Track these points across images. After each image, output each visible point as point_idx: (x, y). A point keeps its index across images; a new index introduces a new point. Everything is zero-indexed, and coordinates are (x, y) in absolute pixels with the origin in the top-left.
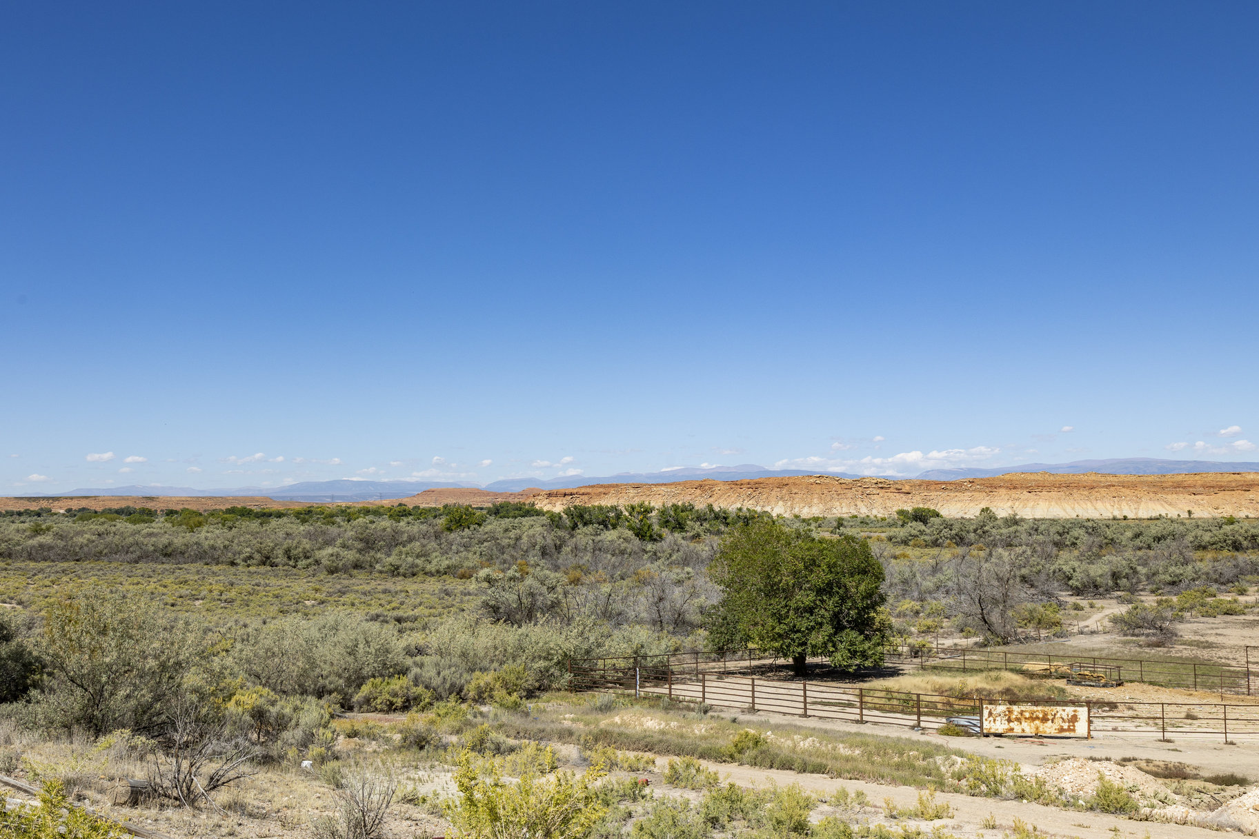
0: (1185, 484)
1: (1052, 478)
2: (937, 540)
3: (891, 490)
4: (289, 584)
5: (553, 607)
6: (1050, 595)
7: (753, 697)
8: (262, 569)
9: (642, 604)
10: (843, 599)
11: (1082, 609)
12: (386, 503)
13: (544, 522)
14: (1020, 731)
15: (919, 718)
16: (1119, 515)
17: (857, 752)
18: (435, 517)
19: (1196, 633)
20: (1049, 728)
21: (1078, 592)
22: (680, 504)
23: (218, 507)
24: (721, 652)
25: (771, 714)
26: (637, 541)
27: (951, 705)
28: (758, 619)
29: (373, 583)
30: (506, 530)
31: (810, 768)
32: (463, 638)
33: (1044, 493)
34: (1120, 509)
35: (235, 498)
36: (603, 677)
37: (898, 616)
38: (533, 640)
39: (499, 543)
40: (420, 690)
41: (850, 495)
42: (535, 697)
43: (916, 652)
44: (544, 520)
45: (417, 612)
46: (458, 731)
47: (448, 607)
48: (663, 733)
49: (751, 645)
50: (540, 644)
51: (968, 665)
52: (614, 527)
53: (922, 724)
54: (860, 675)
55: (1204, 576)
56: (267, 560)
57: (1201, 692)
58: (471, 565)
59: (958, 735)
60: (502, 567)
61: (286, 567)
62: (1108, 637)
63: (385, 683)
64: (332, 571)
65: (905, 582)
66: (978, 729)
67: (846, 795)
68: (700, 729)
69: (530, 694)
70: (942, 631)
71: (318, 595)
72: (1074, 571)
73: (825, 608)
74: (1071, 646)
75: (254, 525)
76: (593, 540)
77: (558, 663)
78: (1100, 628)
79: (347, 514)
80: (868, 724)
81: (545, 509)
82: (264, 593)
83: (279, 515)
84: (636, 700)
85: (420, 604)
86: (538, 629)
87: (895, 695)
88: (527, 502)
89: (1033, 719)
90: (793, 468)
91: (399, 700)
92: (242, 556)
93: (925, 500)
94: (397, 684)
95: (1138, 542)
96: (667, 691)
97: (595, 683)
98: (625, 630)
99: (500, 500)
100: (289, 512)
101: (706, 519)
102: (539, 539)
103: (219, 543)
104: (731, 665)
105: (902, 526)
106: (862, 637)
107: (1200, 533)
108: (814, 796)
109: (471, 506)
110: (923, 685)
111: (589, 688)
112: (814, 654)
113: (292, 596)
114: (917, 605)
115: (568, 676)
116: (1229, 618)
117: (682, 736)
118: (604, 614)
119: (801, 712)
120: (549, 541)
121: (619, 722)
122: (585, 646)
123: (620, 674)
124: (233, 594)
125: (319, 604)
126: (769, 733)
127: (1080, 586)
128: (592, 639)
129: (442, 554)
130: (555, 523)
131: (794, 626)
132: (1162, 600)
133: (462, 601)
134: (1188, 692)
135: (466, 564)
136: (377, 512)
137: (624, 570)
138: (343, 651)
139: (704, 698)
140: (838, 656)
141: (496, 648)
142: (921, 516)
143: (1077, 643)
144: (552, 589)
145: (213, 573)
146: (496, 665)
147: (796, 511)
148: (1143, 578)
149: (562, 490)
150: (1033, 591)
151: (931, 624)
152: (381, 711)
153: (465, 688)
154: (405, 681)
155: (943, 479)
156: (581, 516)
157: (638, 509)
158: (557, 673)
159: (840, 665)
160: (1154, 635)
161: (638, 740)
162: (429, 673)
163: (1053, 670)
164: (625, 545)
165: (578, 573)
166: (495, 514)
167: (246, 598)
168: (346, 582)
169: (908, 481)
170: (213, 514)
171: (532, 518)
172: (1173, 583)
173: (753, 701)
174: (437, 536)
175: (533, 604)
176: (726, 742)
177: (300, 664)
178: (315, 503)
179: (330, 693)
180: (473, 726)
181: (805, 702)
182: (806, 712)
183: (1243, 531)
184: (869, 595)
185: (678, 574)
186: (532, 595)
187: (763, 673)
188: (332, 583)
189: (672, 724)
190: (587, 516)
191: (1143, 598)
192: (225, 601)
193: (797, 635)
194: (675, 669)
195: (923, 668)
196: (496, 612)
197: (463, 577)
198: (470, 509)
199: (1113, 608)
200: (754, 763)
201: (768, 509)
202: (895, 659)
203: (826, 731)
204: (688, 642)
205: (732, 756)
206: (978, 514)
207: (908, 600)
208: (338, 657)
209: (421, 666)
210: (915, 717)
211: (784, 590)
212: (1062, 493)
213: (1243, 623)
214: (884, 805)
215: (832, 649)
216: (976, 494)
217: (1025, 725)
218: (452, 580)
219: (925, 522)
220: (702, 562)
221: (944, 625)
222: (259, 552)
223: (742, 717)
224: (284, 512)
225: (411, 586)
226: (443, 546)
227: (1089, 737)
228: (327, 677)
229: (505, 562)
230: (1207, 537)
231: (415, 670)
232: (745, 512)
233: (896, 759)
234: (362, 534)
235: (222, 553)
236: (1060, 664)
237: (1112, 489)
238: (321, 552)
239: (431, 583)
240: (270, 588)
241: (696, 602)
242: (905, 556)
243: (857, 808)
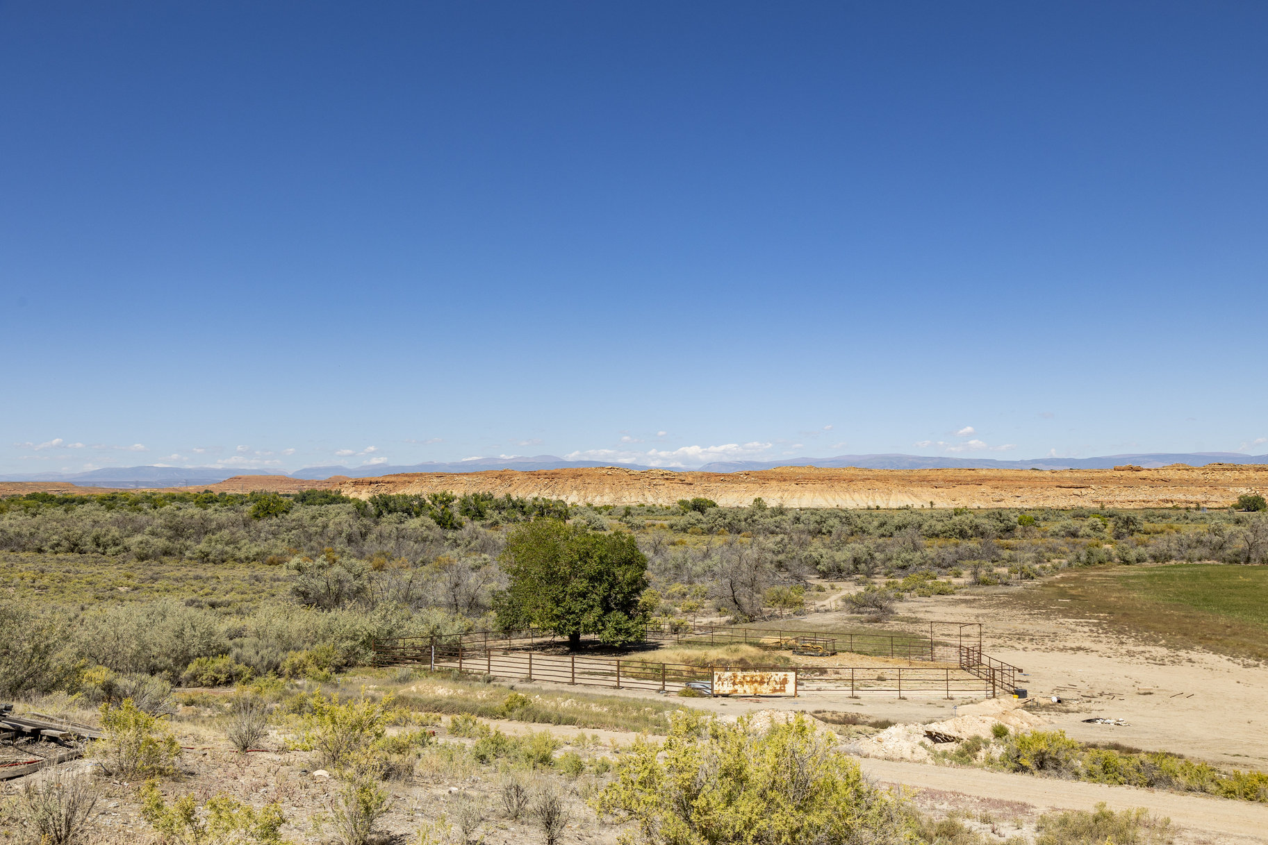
0: (929, 478)
1: (817, 471)
2: (713, 527)
3: (676, 481)
4: (100, 571)
5: (359, 592)
6: (799, 578)
7: (530, 669)
8: (70, 556)
9: (440, 590)
10: (612, 586)
11: (824, 590)
12: (192, 489)
13: (351, 510)
14: (742, 691)
15: (664, 683)
16: (872, 505)
17: (605, 709)
18: (242, 504)
19: (910, 610)
20: (765, 689)
21: (824, 575)
22: (481, 492)
23: (16, 493)
24: (508, 631)
25: (545, 683)
26: (438, 529)
27: (693, 672)
28: (539, 603)
29: (184, 570)
30: (313, 518)
31: (563, 721)
32: (278, 622)
33: (810, 485)
34: (874, 500)
35: (36, 484)
36: (403, 654)
37: (668, 598)
38: (341, 624)
39: (307, 532)
40: (241, 667)
41: (638, 486)
42: (343, 672)
43: (676, 629)
44: (350, 507)
45: (228, 597)
46: (278, 700)
47: (259, 592)
48: (451, 698)
49: (533, 625)
50: (348, 627)
51: (716, 640)
52: (418, 515)
53: (667, 688)
54: (624, 649)
55: (930, 562)
56: (75, 547)
57: (896, 658)
58: (280, 552)
59: (693, 696)
60: (309, 554)
61: (95, 554)
62: (838, 614)
63: (209, 662)
64: (142, 558)
65: (678, 567)
66: (709, 691)
67: (584, 738)
68: (481, 694)
69: (339, 670)
70: (702, 610)
71: (130, 582)
72: (822, 557)
73: (596, 594)
74: (806, 623)
75: (59, 512)
76: (397, 528)
77: (364, 642)
78: (833, 607)
79: (154, 501)
80: (624, 689)
81: (351, 497)
82: (77, 580)
83: (83, 501)
84: (431, 672)
85: (232, 590)
86: (346, 613)
87: (649, 665)
88: (334, 490)
89: (752, 682)
90: (586, 459)
91: (223, 676)
92: (49, 544)
93: (705, 491)
94: (220, 663)
95: (882, 531)
96: (458, 665)
97: (395, 659)
98: (424, 613)
99: (306, 488)
100: (93, 498)
101: (504, 508)
102: (345, 527)
103: (25, 531)
104: (516, 642)
105: (683, 515)
106: (626, 617)
107: (934, 522)
108: (561, 739)
109: (278, 493)
110: (674, 656)
111: (390, 664)
112: (586, 632)
113: (105, 582)
114: (684, 588)
115: (372, 654)
116: (941, 597)
117: (467, 700)
118: (405, 598)
119: (569, 680)
120: (355, 529)
121: (415, 691)
122: (387, 628)
123: (418, 652)
124: (46, 581)
125: (133, 590)
126: (537, 696)
127: (826, 570)
128: (394, 621)
129: (251, 541)
130: (361, 511)
131: (570, 609)
132: (889, 582)
133: (272, 587)
134: (886, 660)
135: (275, 551)
136: (183, 499)
137: (426, 557)
138: (172, 635)
139: (489, 670)
140: (606, 633)
141: (308, 631)
142: (699, 506)
143: (812, 620)
144: (358, 576)
145: (21, 560)
146: (308, 645)
147: (589, 500)
148: (879, 563)
149: (368, 478)
150: (787, 574)
151: (693, 604)
152: (207, 686)
153: (281, 665)
154: (229, 659)
155: (724, 471)
156: (386, 505)
157: (440, 498)
158: (362, 651)
159: (608, 642)
160: (874, 612)
161: (429, 703)
162: (248, 652)
163: (783, 643)
164: (427, 532)
165: (382, 560)
166: (302, 500)
167: (60, 585)
168: (156, 569)
169: (691, 473)
170: (13, 499)
171: (338, 505)
172: (904, 568)
173: (530, 672)
174: (246, 524)
175: (340, 590)
176: (500, 704)
177: (133, 646)
178: (119, 489)
179: (161, 671)
180: (291, 695)
181: (573, 673)
182: (573, 680)
183: (968, 522)
184: (635, 581)
185: (475, 560)
186: (339, 582)
187: (543, 649)
188: (142, 571)
189: (459, 691)
190: (391, 505)
191: (876, 580)
192: (39, 588)
193: (572, 616)
194: (467, 646)
195: (679, 643)
196: (306, 598)
197: (271, 563)
198: (278, 497)
199: (850, 589)
200: (521, 719)
201: (563, 498)
202: (658, 636)
203: (586, 695)
204: (480, 622)
205: (504, 714)
206: (751, 503)
207: (677, 584)
208: (166, 639)
209: (242, 646)
210: (661, 683)
211: (562, 578)
212: (825, 485)
213: (950, 602)
214: (611, 744)
215: (600, 628)
216: (751, 485)
217: (746, 687)
218: (262, 566)
219: (702, 511)
220: (499, 549)
221: (705, 605)
222: (66, 539)
223: (518, 685)
224: (88, 498)
225: (222, 572)
226: (251, 534)
227: (796, 695)
228: (157, 657)
229: (312, 549)
230: (939, 527)
231: (236, 651)
232: (540, 502)
233: (635, 714)
234: (171, 522)
235: (29, 540)
236: (789, 637)
237: (868, 482)
238: (129, 539)
239: (241, 569)
240: (82, 575)
241: (490, 586)
242: (682, 543)
243: (592, 747)
